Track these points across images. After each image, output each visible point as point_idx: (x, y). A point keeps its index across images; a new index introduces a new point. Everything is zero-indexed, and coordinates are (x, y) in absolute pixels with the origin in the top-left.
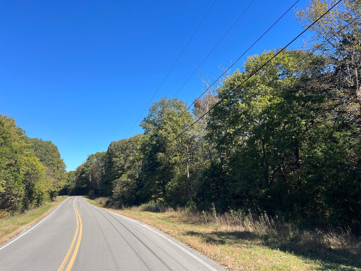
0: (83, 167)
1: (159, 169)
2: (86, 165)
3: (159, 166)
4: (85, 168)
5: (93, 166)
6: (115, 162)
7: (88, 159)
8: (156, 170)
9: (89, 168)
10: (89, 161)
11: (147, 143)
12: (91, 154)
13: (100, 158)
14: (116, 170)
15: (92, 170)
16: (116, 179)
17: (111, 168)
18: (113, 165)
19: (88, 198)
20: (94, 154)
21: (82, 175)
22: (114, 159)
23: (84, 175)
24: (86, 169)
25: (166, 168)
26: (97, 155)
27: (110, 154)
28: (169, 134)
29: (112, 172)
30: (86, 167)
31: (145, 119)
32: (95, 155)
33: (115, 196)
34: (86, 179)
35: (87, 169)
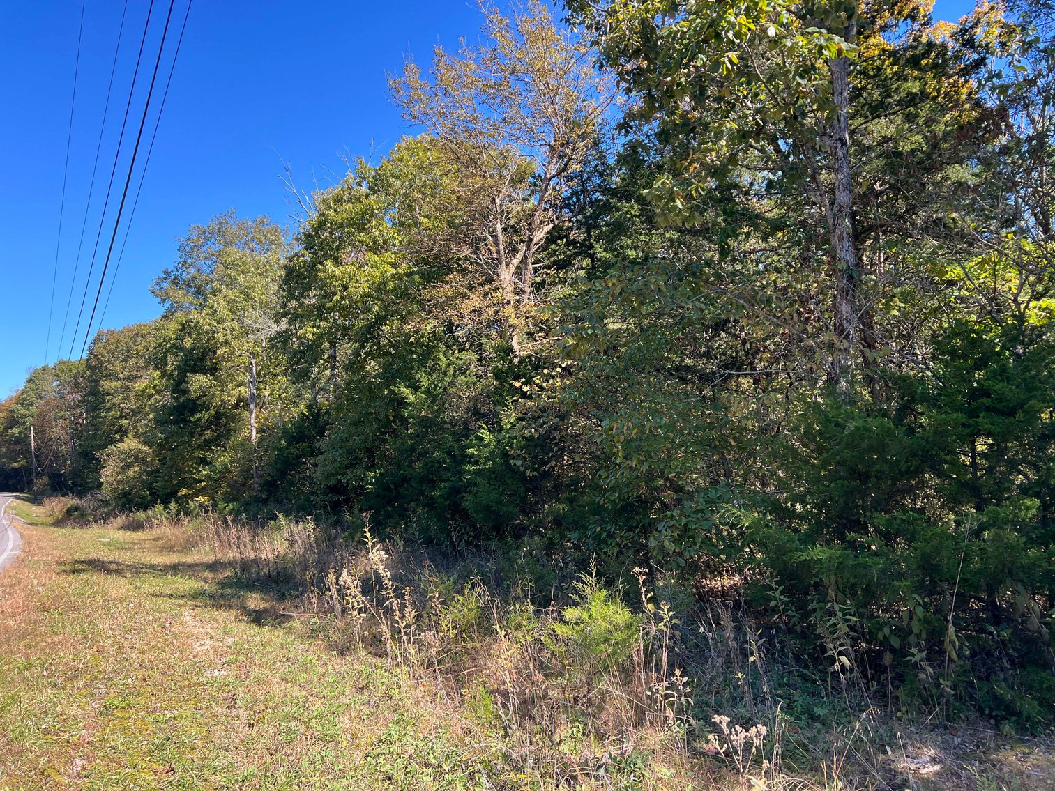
0: (13, 407)
1: (199, 420)
2: (21, 401)
3: (201, 412)
4: (19, 407)
5: (47, 404)
6: (109, 394)
7: (30, 381)
8: (191, 421)
9: (33, 410)
10: (32, 386)
11: (169, 345)
12: (40, 366)
13: (67, 377)
14: (116, 418)
15: (42, 416)
16: (112, 442)
17: (100, 409)
18: (104, 402)
19: (27, 501)
20: (51, 365)
21: (10, 431)
22: (107, 385)
23: (16, 431)
24: (23, 411)
25: (218, 416)
26: (59, 370)
27: (95, 369)
28: (218, 322)
29: (101, 423)
30: (22, 404)
31: (166, 273)
32: (55, 368)
33: (106, 492)
34: (23, 440)
35: (27, 412)
